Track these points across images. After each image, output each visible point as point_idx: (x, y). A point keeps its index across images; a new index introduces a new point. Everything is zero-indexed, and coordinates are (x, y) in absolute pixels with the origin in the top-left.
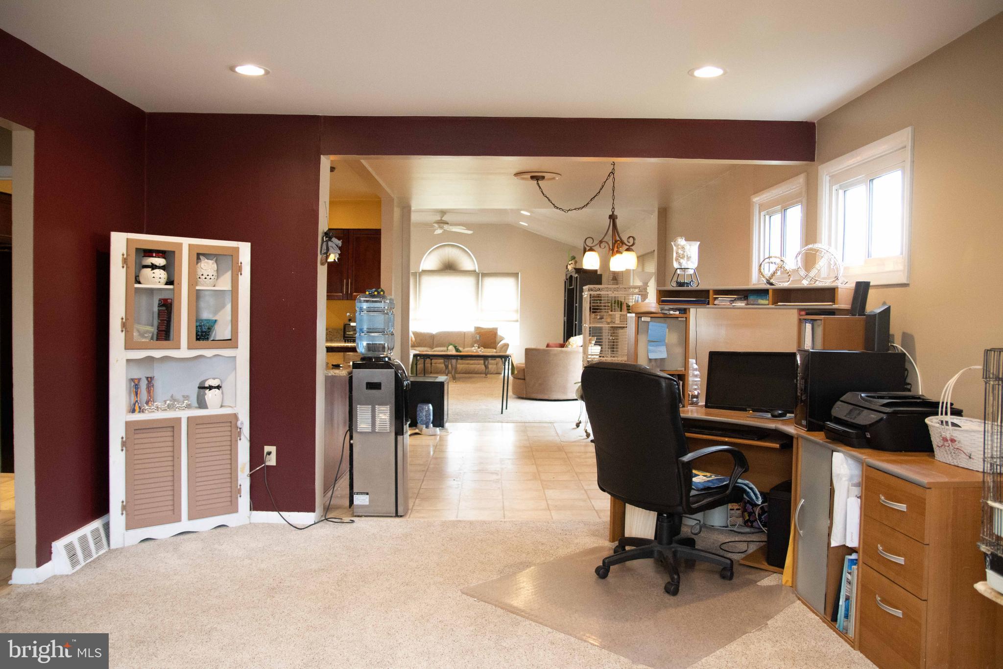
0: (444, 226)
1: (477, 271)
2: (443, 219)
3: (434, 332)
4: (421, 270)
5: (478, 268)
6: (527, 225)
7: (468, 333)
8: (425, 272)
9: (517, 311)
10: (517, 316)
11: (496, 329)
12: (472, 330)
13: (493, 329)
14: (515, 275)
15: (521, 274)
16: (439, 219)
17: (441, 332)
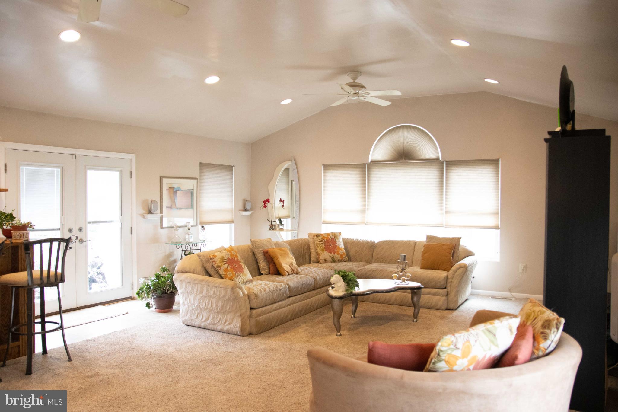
0: (360, 92)
1: (440, 159)
2: (356, 81)
3: (376, 241)
4: (370, 162)
5: (442, 157)
6: (496, 82)
7: (420, 242)
8: (374, 163)
9: (496, 214)
10: (493, 221)
11: (458, 240)
12: (424, 239)
13: (453, 239)
14: (494, 162)
15: (501, 160)
16: (352, 81)
17: (386, 241)
